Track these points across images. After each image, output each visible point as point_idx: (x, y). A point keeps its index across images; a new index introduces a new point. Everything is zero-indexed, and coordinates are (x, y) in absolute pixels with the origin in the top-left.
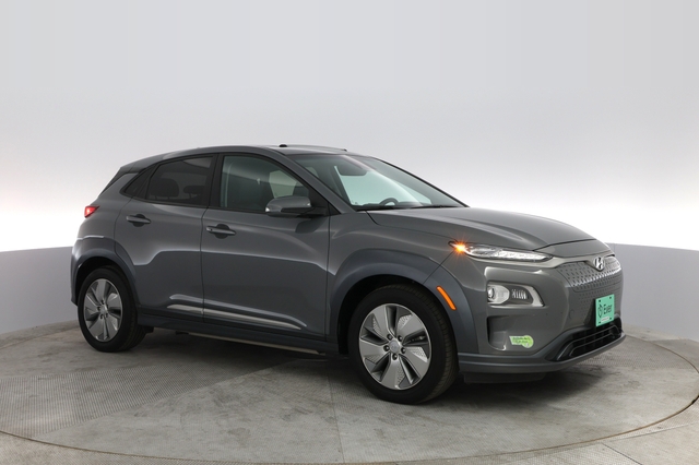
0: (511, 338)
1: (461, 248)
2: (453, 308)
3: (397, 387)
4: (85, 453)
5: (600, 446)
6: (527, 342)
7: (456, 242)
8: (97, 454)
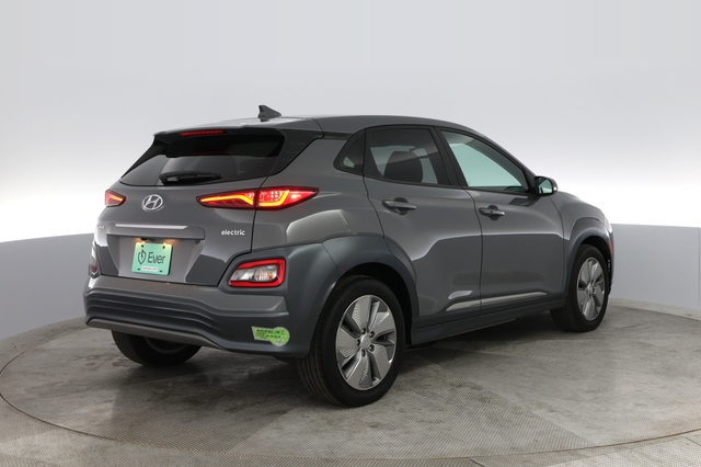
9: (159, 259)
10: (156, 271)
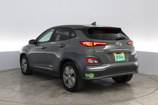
9: (122, 57)
10: (122, 60)
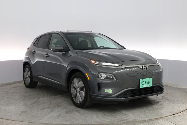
0: (105, 90)
1: (93, 62)
2: (89, 80)
3: (78, 103)
4: (13, 121)
5: (164, 119)
6: (110, 91)
7: (92, 60)
8: (16, 122)
